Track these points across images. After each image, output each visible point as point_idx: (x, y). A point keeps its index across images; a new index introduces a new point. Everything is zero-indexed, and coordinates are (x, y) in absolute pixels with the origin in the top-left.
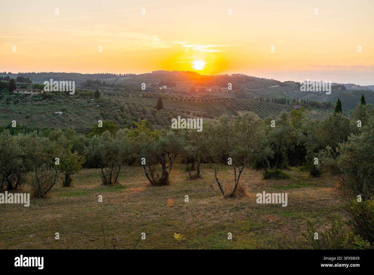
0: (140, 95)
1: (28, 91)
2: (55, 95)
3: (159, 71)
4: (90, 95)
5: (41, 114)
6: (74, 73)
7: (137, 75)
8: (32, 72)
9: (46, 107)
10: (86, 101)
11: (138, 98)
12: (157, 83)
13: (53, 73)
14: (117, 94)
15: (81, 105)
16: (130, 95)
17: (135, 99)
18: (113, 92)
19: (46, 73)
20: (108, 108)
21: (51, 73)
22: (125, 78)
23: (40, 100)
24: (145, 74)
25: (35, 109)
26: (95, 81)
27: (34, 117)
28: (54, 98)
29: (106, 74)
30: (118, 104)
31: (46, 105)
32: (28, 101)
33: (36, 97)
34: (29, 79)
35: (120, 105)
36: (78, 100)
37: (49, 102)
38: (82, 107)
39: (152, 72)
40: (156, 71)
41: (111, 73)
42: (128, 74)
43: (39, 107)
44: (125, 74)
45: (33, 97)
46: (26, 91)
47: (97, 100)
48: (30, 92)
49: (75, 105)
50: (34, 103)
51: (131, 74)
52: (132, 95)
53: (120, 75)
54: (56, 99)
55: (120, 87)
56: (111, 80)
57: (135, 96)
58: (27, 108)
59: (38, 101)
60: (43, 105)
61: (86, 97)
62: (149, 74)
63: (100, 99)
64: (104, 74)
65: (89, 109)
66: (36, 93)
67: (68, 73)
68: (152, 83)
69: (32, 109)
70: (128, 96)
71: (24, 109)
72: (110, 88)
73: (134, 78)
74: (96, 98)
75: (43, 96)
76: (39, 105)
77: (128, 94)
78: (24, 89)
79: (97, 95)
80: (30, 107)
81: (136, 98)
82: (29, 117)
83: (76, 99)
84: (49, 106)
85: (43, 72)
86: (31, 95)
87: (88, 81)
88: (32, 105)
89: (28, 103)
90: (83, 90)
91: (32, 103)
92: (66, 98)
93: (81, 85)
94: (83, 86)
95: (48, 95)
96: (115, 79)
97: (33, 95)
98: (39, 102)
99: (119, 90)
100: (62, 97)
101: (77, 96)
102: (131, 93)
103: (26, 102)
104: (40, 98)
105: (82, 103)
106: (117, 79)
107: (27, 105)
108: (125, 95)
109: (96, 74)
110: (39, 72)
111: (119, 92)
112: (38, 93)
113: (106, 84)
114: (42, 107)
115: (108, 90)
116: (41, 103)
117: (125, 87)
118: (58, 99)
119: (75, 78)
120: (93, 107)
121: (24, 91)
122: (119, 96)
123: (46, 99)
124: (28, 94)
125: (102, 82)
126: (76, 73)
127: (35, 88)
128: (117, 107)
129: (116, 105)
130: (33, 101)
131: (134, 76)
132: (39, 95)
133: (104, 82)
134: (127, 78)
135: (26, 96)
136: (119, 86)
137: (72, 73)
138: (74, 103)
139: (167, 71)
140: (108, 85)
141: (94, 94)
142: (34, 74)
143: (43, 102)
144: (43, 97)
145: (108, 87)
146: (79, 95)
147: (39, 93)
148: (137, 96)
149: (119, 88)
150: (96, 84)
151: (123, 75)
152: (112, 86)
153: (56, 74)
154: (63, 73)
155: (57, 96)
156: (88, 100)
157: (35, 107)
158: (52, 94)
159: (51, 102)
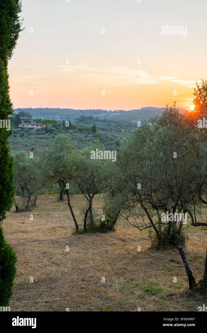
0: (132, 130)
1: (32, 125)
2: (56, 129)
3: (147, 107)
4: (87, 130)
5: (44, 146)
6: (68, 109)
7: (127, 111)
8: (29, 108)
9: (48, 140)
10: (84, 135)
11: (130, 133)
12: (147, 119)
13: (49, 109)
14: (110, 129)
15: (80, 139)
16: (123, 130)
17: (127, 134)
18: (106, 128)
19: (42, 108)
20: (104, 142)
21: (46, 108)
22: (115, 114)
23: (43, 134)
24: (134, 110)
25: (39, 142)
26: (88, 116)
27: (38, 149)
28: (55, 132)
29: (96, 110)
30: (114, 139)
31: (48, 138)
32: (32, 134)
33: (39, 130)
34: (29, 114)
35: (116, 140)
36: (77, 134)
37: (51, 136)
38: (81, 141)
39: (141, 108)
40: (144, 108)
41: (102, 109)
42: (118, 110)
43: (42, 140)
44: (115, 110)
45: (36, 131)
46: (30, 125)
47: (94, 135)
48: (33, 126)
49: (74, 139)
50: (37, 136)
51: (120, 110)
52: (124, 131)
53: (110, 111)
54: (57, 133)
55: (112, 123)
56: (102, 116)
57: (127, 132)
58: (31, 140)
59: (41, 134)
60: (45, 138)
61: (84, 131)
62: (138, 110)
63: (97, 133)
64: (95, 110)
65: (87, 143)
66: (39, 127)
67: (62, 109)
68: (141, 119)
69: (36, 142)
70: (121, 131)
71: (29, 141)
72: (102, 123)
73: (124, 114)
74: (93, 133)
75: (45, 129)
76: (42, 138)
77: (120, 129)
78: (28, 123)
79: (94, 129)
80: (34, 140)
81: (129, 133)
82: (34, 149)
83: (75, 133)
84: (51, 139)
85: (39, 108)
86: (34, 129)
87: (82, 117)
88: (36, 138)
89: (32, 136)
90: (79, 125)
91: (36, 136)
92: (65, 132)
93: (75, 120)
94: (77, 121)
95: (50, 129)
96: (105, 114)
97: (36, 128)
98: (41, 136)
99: (110, 125)
100: (62, 131)
101: (75, 130)
102: (123, 129)
103: (30, 135)
104: (43, 132)
105: (81, 137)
106: (108, 115)
107: (31, 138)
108: (117, 130)
109: (88, 110)
110: (36, 108)
111: (112, 127)
112: (40, 127)
113: (99, 119)
114: (44, 141)
115: (101, 125)
116: (43, 136)
117: (116, 122)
118: (58, 133)
119: (69, 113)
120: (91, 142)
121: (28, 126)
122: (112, 131)
123: (48, 133)
124: (32, 128)
125: (95, 117)
126: (69, 109)
127: (38, 122)
128: (113, 141)
129: (112, 140)
130: (36, 135)
131: (124, 112)
132: (42, 128)
133: (97, 118)
134: (116, 114)
135: (30, 130)
136: (110, 121)
137: (65, 109)
138: (73, 137)
139: (155, 108)
140: (100, 121)
141: (91, 129)
142: (31, 109)
143: (45, 136)
144: (45, 131)
145: (101, 123)
146: (77, 130)
147: (42, 127)
148: (129, 132)
149: (110, 123)
150: (89, 120)
151: (113, 111)
152: (104, 121)
153: (51, 109)
154: (58, 108)
155: (58, 130)
156: (86, 134)
157: (38, 140)
158: (53, 128)
159: (52, 135)
